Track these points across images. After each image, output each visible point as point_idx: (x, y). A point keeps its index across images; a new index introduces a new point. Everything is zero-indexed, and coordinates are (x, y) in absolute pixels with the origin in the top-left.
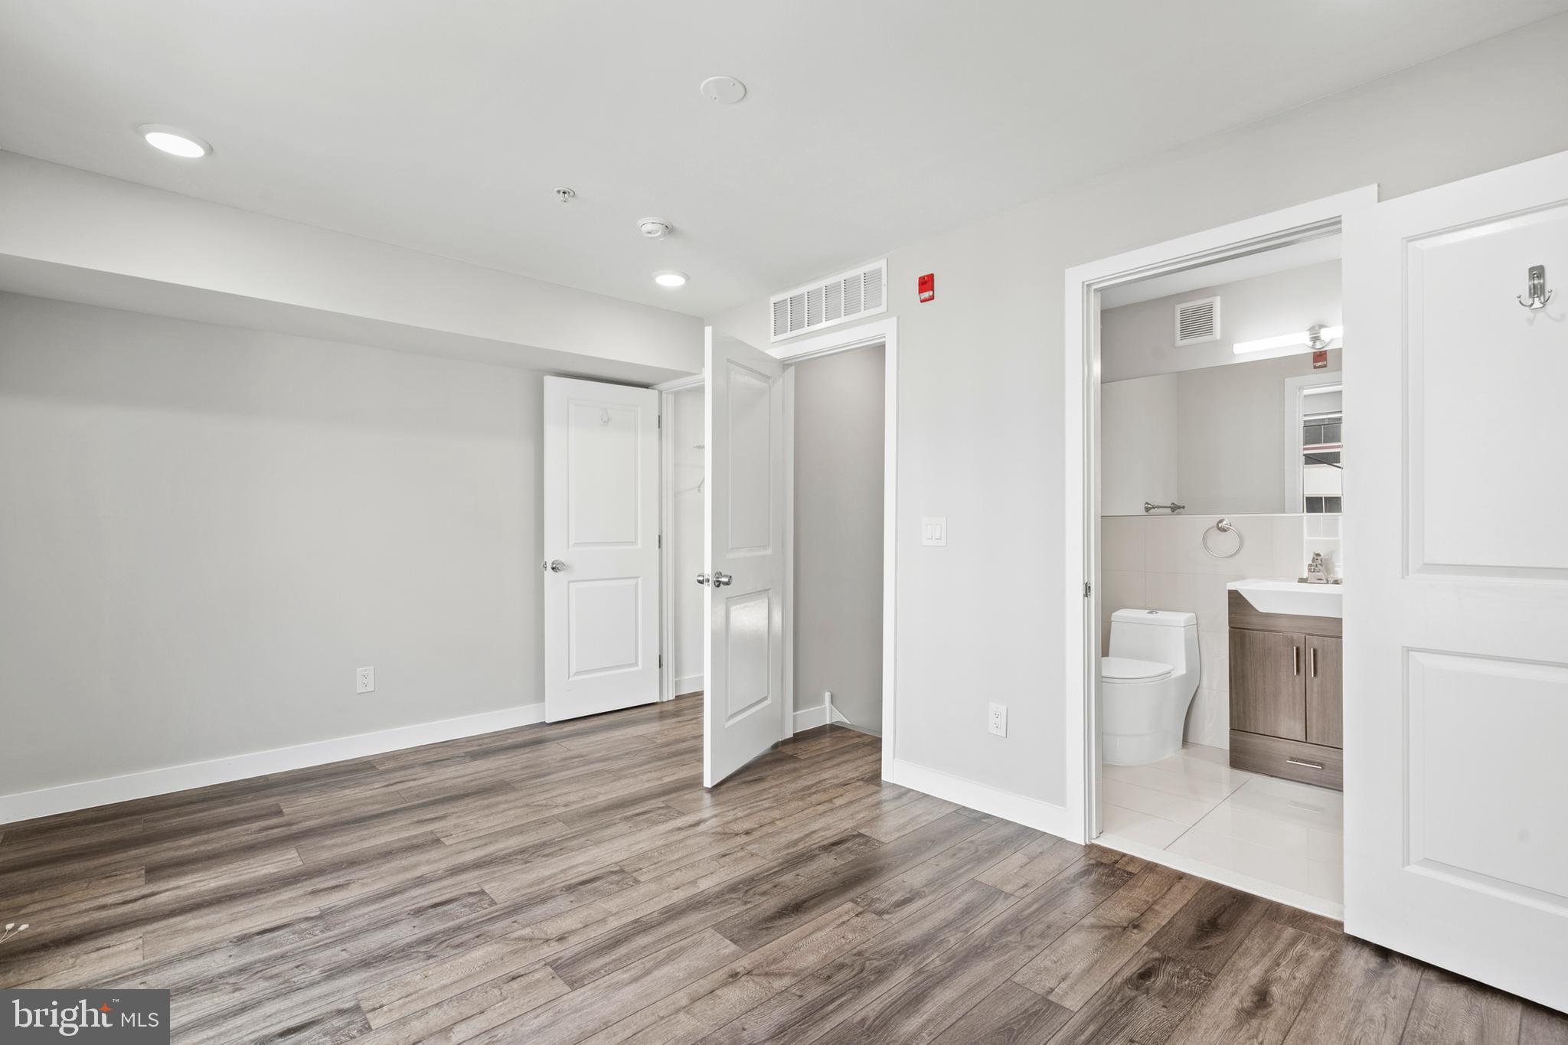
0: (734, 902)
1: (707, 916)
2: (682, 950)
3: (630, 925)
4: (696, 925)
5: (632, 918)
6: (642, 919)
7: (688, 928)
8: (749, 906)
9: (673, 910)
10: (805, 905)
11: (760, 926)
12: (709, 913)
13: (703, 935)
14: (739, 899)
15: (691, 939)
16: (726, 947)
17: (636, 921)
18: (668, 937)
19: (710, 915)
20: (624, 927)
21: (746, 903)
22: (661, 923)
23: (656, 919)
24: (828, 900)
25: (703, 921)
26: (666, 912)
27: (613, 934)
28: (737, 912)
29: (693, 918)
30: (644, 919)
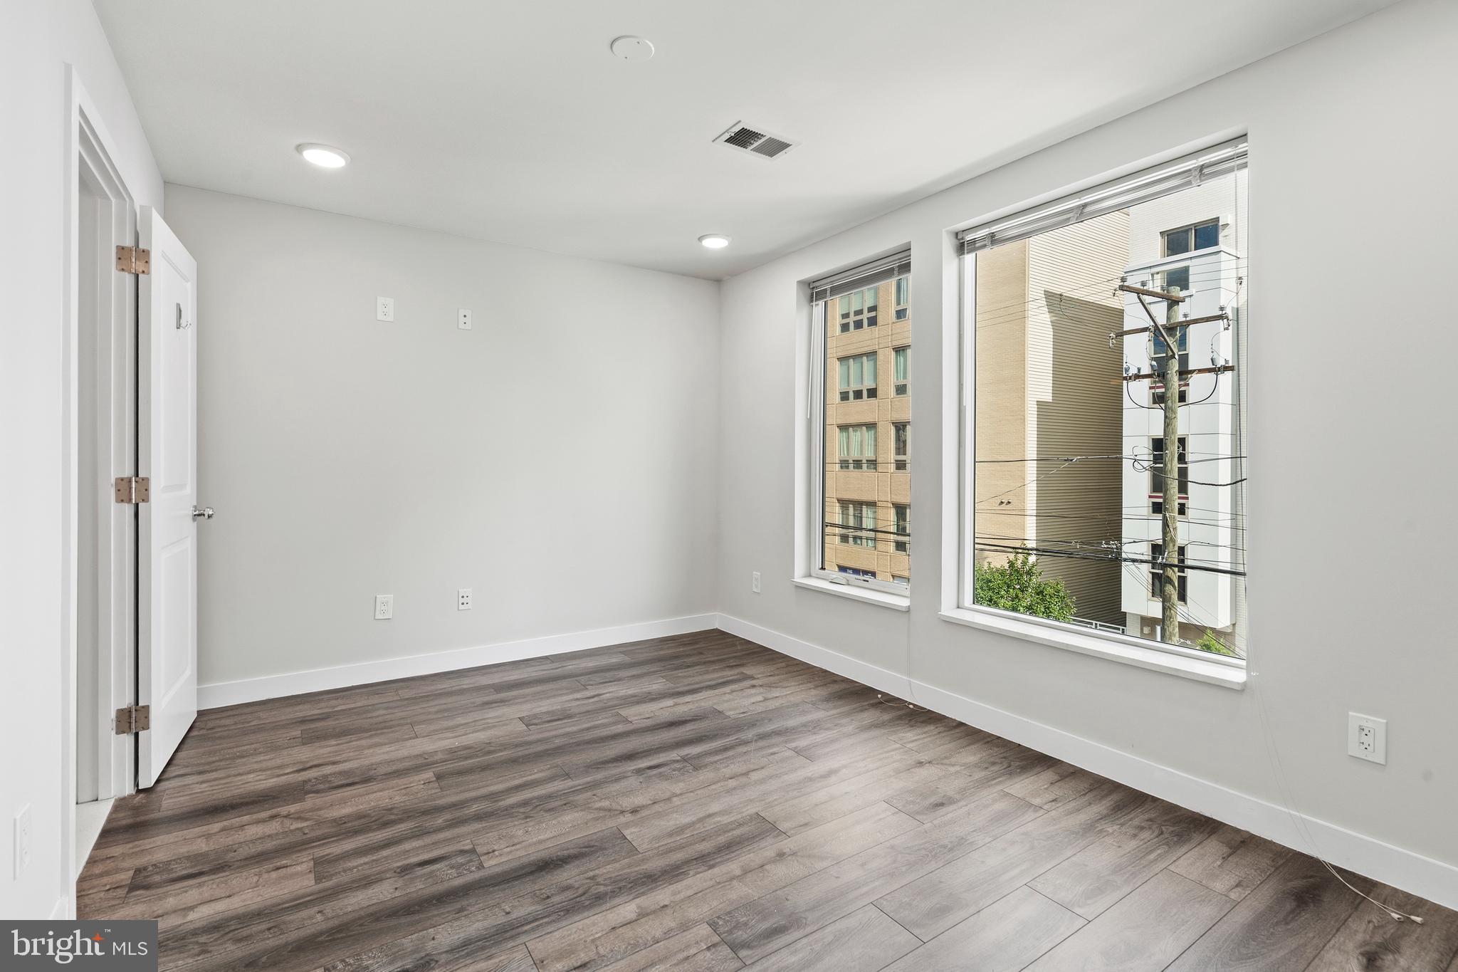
0: (605, 880)
1: (640, 865)
2: (670, 835)
3: (718, 863)
4: (653, 857)
5: (716, 870)
6: (706, 868)
7: (662, 854)
8: (591, 874)
9: (673, 876)
10: (533, 868)
11: (592, 849)
12: (636, 869)
13: (649, 846)
14: (598, 884)
15: (661, 844)
16: (632, 833)
17: (712, 867)
18: (681, 847)
19: (636, 866)
20: (722, 862)
21: (592, 878)
22: (687, 862)
23: (691, 868)
24: (505, 872)
25: (644, 860)
26: (678, 875)
27: (733, 855)
28: (608, 867)
29: (655, 865)
30: (703, 868)
